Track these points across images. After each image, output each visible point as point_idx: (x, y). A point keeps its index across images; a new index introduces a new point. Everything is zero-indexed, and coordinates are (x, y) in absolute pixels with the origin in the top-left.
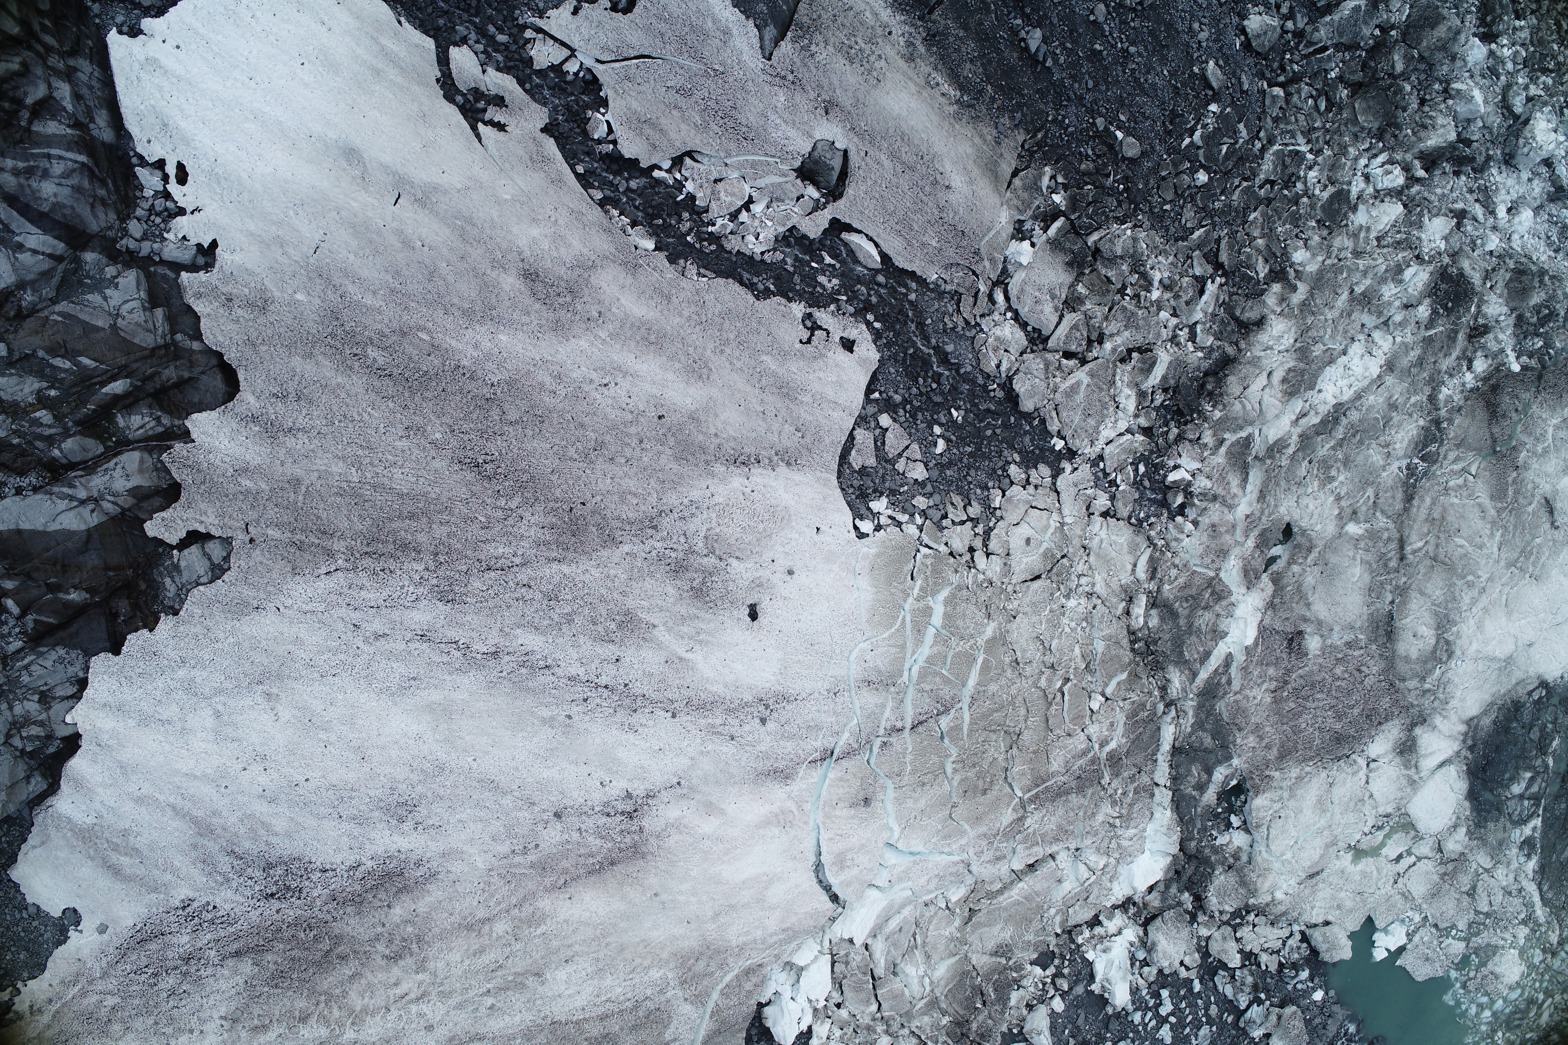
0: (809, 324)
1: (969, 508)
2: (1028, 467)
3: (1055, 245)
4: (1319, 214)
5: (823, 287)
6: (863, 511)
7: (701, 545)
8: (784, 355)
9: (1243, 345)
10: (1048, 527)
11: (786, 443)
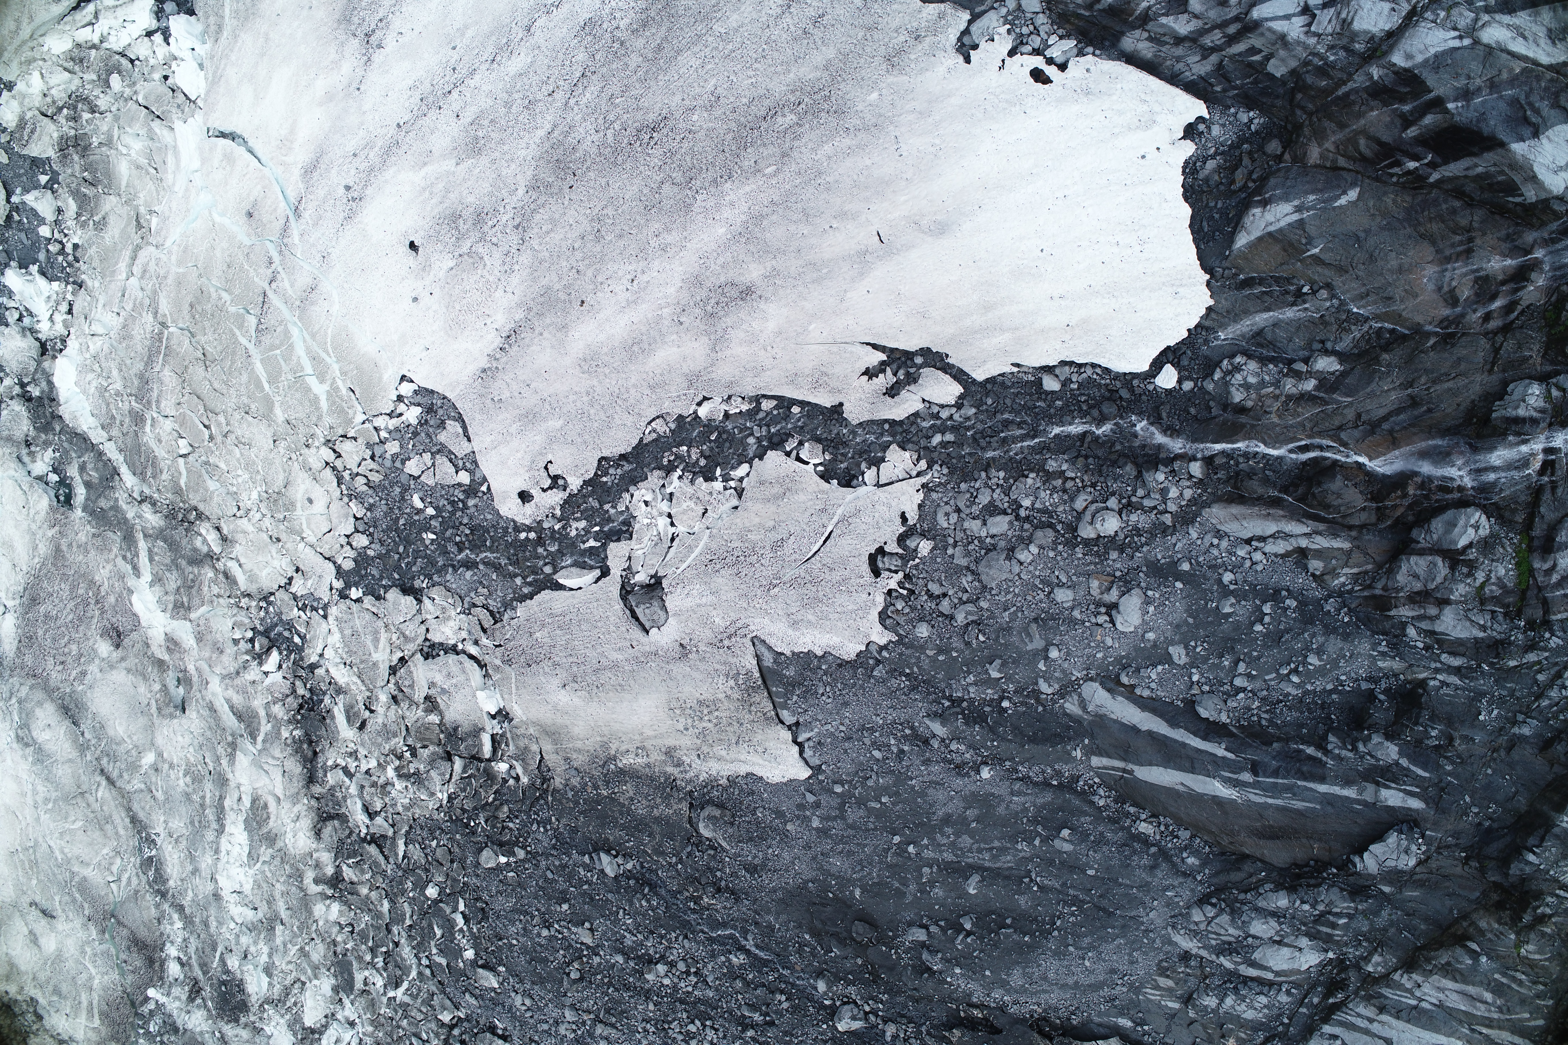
0: (561, 482)
1: (365, 481)
2: (359, 554)
3: (477, 731)
4: (351, 957)
5: (577, 520)
6: (418, 399)
7: (481, 250)
8: (551, 440)
9: (314, 802)
10: (308, 527)
11: (499, 383)
